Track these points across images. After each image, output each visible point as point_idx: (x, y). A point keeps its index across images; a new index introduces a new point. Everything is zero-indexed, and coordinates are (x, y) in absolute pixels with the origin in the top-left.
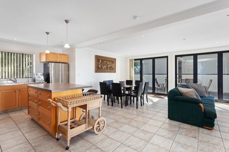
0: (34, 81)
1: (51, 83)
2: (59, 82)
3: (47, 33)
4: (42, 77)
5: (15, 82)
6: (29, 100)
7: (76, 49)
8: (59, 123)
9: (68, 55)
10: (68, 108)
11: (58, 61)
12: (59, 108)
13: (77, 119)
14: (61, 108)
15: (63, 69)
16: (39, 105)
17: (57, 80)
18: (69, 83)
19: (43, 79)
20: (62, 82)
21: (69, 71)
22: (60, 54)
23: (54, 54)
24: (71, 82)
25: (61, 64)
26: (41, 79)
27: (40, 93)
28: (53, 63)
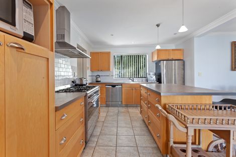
0: (147, 81)
1: (162, 84)
2: (171, 82)
3: (158, 26)
4: (154, 77)
5: (133, 81)
6: (141, 99)
7: (195, 38)
8: (171, 144)
9: (183, 50)
10: (187, 127)
11: (171, 58)
12: (172, 123)
13: (203, 146)
14: (174, 124)
15: (176, 68)
16: (149, 108)
17: (169, 81)
18: (184, 84)
19: (155, 80)
20: (175, 83)
21: (184, 69)
22: (173, 50)
23: (166, 50)
24: (188, 83)
25: (173, 61)
26: (152, 79)
27: (149, 95)
28: (165, 62)
